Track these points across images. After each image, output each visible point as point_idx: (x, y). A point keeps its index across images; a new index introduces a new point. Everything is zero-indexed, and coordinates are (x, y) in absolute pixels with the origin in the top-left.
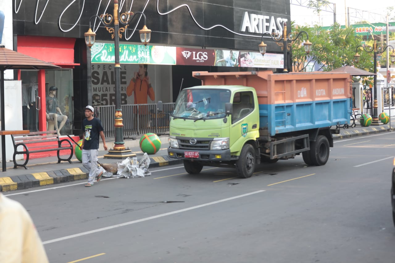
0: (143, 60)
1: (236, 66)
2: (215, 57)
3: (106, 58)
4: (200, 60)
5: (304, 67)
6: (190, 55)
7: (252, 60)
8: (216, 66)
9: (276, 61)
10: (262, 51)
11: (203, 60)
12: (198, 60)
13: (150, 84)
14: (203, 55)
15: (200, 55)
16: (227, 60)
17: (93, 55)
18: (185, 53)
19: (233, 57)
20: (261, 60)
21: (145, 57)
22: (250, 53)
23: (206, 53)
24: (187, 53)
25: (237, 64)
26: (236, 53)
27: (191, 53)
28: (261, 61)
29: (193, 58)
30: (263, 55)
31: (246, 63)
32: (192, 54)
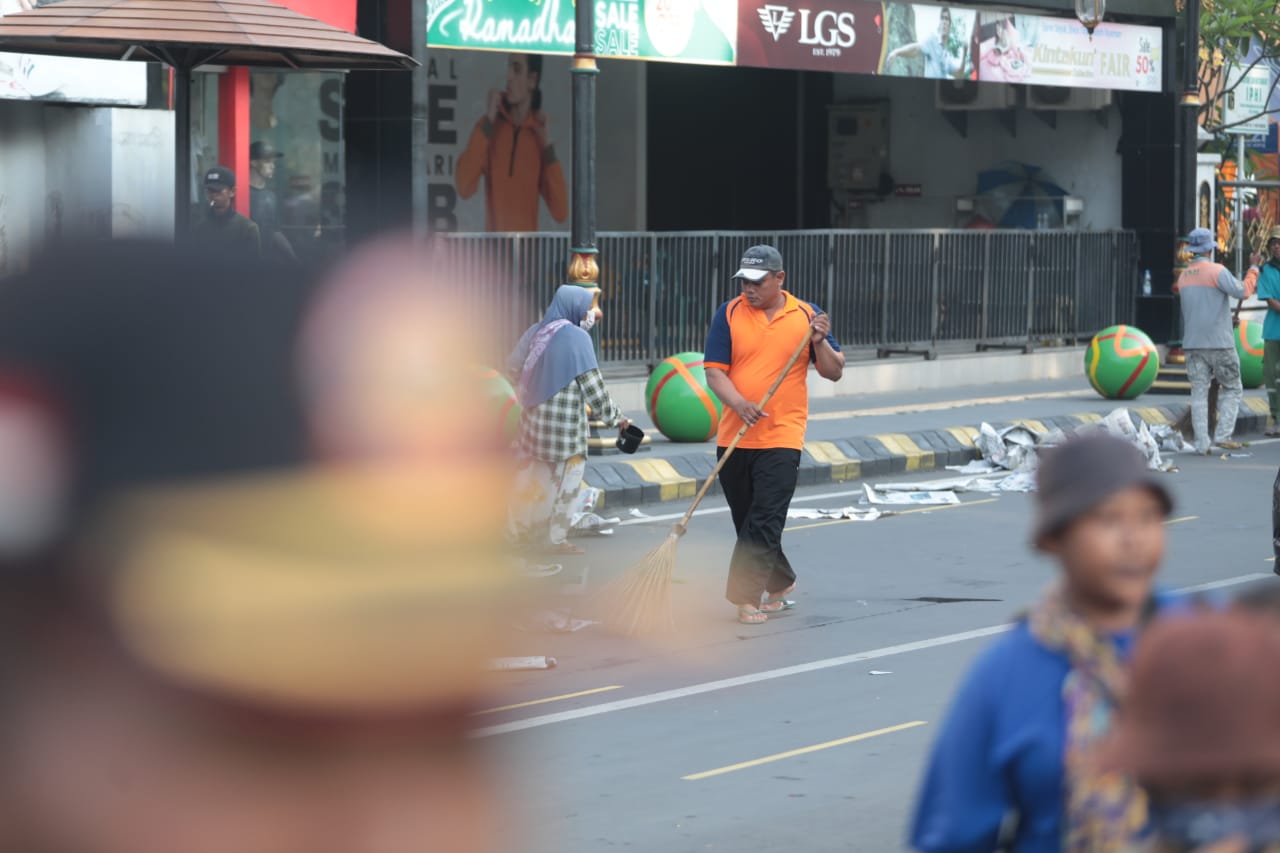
0: (613, 41)
1: (962, 77)
2: (880, 37)
3: (480, 27)
4: (825, 48)
5: (1229, 85)
6: (787, 25)
7: (1022, 50)
8: (887, 73)
9: (1119, 56)
10: (1084, 10)
11: (837, 46)
12: (819, 46)
13: (551, 148)
14: (836, 27)
15: (829, 24)
16: (926, 50)
17: (433, 11)
18: (771, 12)
19: (952, 35)
20: (1059, 50)
21: (622, 25)
22: (1018, 18)
23: (851, 16)
24: (780, 14)
25: (968, 67)
26: (965, 20)
27: (792, 14)
28: (1061, 56)
29: (799, 37)
30: (1091, 31)
31: (999, 65)
32: (796, 21)
